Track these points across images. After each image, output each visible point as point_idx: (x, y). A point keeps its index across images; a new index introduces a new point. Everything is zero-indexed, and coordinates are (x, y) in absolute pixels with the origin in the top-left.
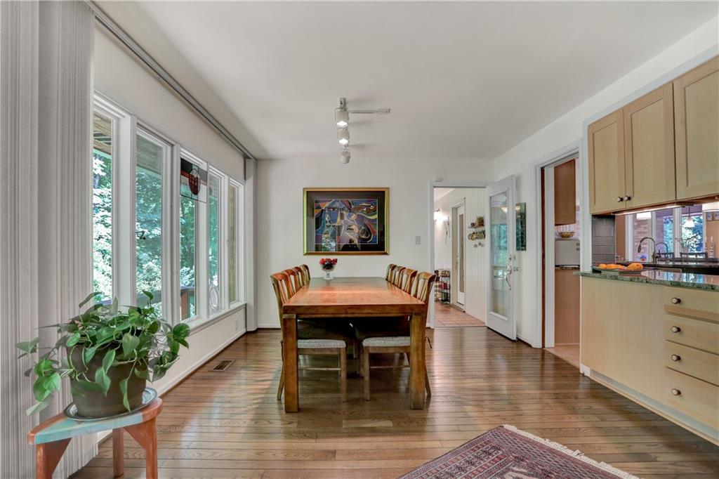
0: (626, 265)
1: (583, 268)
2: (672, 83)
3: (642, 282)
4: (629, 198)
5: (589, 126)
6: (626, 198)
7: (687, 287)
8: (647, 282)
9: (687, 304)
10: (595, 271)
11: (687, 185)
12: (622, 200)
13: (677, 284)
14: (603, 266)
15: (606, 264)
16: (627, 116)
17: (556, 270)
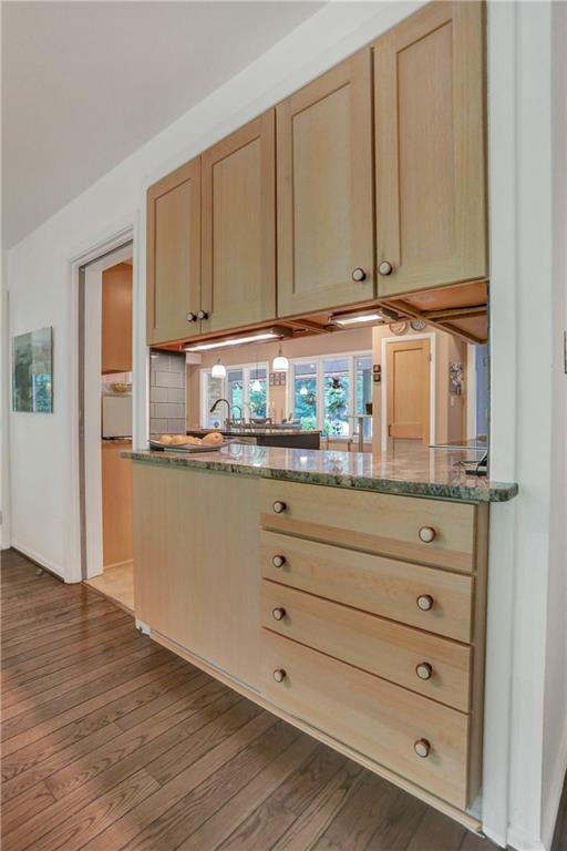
0: (201, 435)
1: (137, 444)
2: (274, 109)
3: (225, 470)
4: (206, 316)
5: (149, 189)
6: (201, 315)
7: (297, 481)
8: (233, 471)
9: (298, 512)
10: (154, 448)
11: (294, 292)
12: (195, 318)
13: (280, 475)
14: (167, 439)
15: (171, 435)
16: (205, 170)
17: (103, 446)
